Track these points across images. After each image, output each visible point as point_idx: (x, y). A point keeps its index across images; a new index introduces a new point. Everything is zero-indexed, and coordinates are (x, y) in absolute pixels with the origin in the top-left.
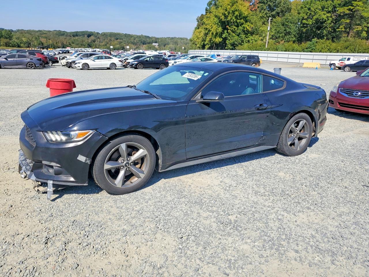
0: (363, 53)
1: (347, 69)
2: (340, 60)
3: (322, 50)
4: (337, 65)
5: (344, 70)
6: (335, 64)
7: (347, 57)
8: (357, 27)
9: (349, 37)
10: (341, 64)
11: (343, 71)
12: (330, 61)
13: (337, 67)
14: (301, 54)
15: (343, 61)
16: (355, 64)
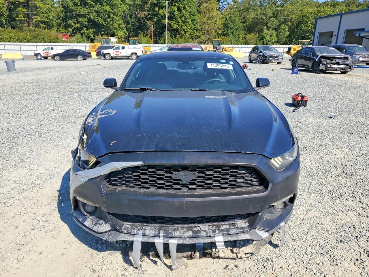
0: (53, 42)
1: (57, 58)
2: (44, 50)
3: (11, 40)
4: (43, 55)
5: (55, 60)
6: (40, 54)
7: (50, 47)
8: (36, 17)
9: (31, 27)
10: (46, 53)
11: (53, 60)
12: (34, 51)
13: (43, 57)
14: (5, 45)
15: (47, 51)
16: (63, 53)
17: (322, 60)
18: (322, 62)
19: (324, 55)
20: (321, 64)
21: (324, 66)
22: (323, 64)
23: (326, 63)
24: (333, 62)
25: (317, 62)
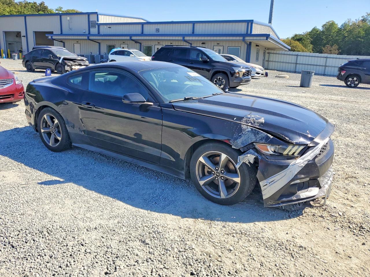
17: (66, 61)
18: (66, 63)
19: (65, 57)
20: (65, 66)
21: (69, 67)
22: (68, 66)
23: (70, 64)
24: (76, 63)
25: (61, 64)
